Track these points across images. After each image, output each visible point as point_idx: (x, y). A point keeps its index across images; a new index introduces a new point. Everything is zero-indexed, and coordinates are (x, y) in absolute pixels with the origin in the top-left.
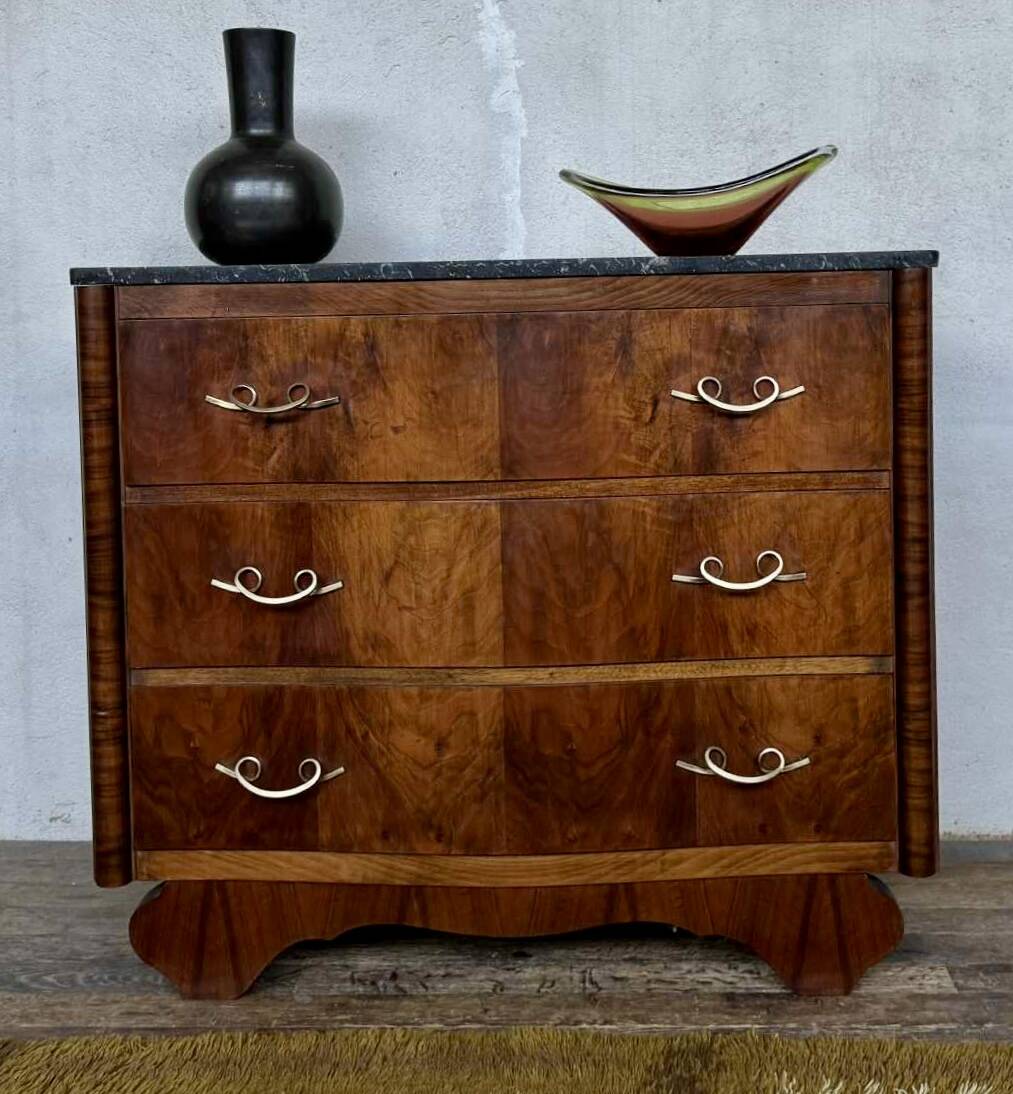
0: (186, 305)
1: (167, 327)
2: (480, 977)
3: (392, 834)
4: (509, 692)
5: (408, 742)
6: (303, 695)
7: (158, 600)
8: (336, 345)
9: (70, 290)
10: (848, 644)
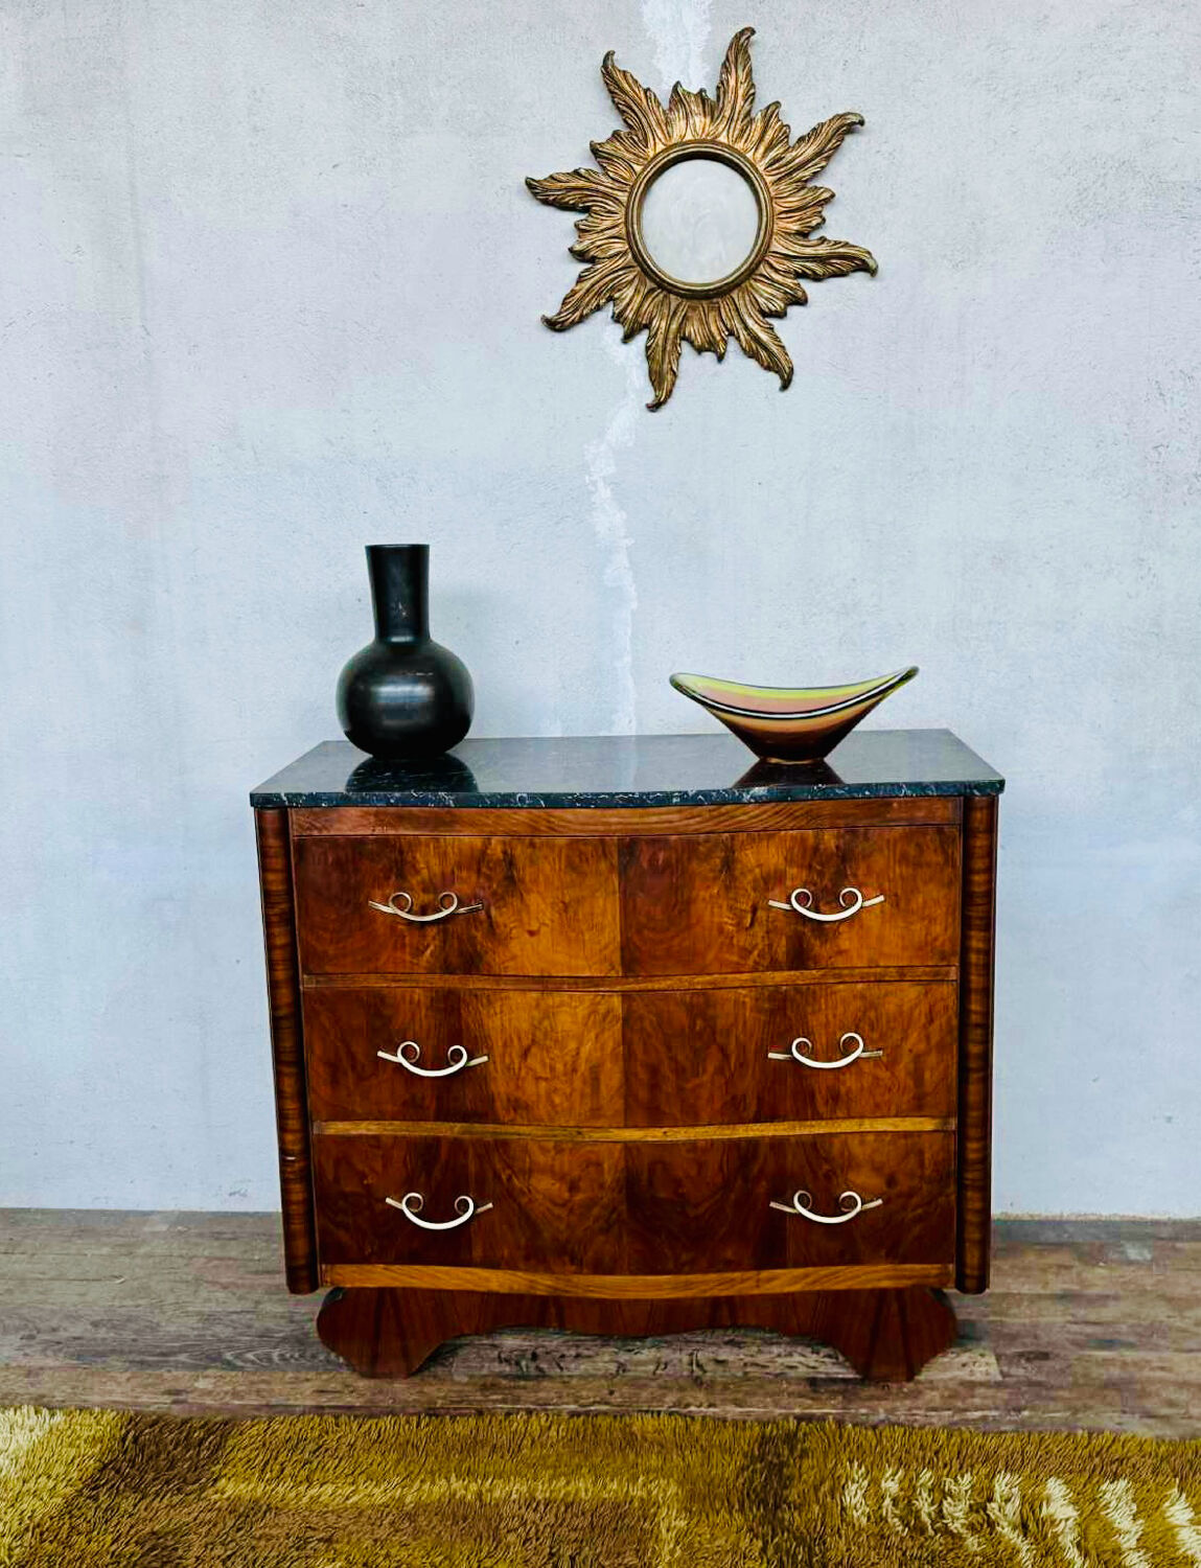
0: (351, 824)
1: (334, 843)
2: (605, 1359)
3: (534, 1257)
4: (628, 1147)
5: (544, 1184)
6: (457, 1144)
7: (334, 1068)
8: (478, 861)
9: (250, 813)
10: (918, 1108)
